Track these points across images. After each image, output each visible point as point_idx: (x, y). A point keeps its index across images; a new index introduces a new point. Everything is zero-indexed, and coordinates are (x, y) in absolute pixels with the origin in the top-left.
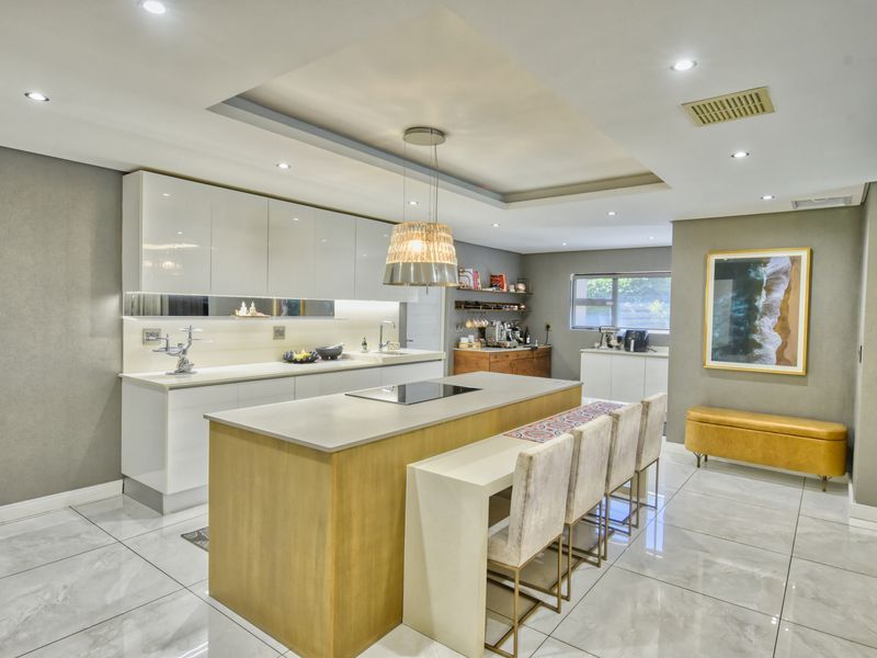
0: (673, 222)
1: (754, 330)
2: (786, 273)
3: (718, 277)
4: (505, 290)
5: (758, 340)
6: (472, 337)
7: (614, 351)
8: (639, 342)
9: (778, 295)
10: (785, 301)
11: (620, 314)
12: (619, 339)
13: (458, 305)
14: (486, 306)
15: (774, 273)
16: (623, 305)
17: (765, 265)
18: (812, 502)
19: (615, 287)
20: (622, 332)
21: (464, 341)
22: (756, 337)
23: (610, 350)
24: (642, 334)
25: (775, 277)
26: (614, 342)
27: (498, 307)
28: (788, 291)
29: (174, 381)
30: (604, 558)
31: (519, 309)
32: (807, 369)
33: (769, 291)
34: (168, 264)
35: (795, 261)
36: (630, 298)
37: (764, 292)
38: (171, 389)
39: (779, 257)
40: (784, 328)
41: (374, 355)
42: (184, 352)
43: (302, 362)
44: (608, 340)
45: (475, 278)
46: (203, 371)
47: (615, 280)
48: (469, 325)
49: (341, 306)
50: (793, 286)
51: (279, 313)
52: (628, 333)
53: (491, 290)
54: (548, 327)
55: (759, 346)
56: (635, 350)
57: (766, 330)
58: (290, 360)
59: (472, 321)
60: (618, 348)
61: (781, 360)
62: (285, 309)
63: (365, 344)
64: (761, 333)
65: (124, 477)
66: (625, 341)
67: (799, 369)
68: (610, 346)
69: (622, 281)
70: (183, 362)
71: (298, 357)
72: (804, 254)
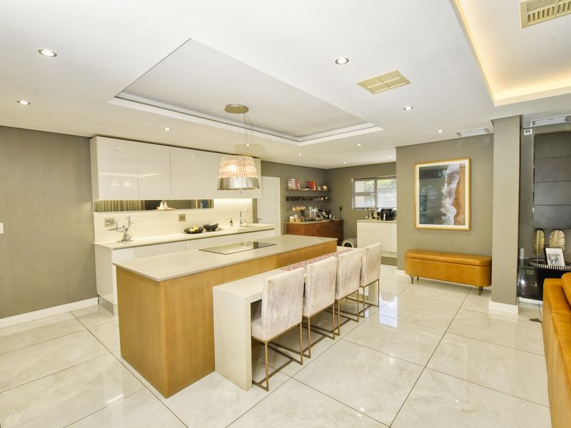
0: (397, 148)
1: (441, 206)
2: (457, 173)
3: (421, 178)
4: (315, 189)
5: (444, 212)
6: (296, 216)
7: (376, 220)
8: (389, 215)
9: (454, 185)
10: (457, 189)
11: (380, 200)
12: (378, 214)
13: (288, 199)
14: (303, 199)
15: (451, 173)
16: (380, 195)
17: (446, 169)
18: (471, 300)
19: (376, 185)
20: (379, 210)
21: (292, 218)
22: (443, 210)
23: (374, 220)
24: (390, 210)
25: (451, 176)
26: (375, 215)
27: (311, 199)
28: (458, 183)
29: (121, 245)
30: (338, 334)
31: (324, 199)
32: (470, 227)
33: (449, 184)
34: (127, 184)
35: (462, 167)
36: (384, 191)
37: (446, 185)
38: (114, 249)
39: (453, 165)
40: (457, 204)
41: (236, 227)
42: (126, 230)
43: (193, 233)
44: (372, 215)
45: (296, 184)
46: (136, 240)
47: (376, 181)
48: (294, 209)
49: (216, 202)
50: (461, 180)
51: (199, 207)
52: (383, 210)
53: (306, 190)
54: (341, 209)
55: (445, 215)
56: (386, 220)
57: (448, 205)
58: (188, 232)
59: (296, 207)
60: (378, 219)
61: (456, 222)
62: (201, 205)
63: (231, 222)
64: (445, 207)
65: (98, 296)
66: (380, 215)
67: (466, 227)
68: (374, 218)
69: (379, 181)
70: (125, 235)
71: (191, 230)
72: (466, 162)
